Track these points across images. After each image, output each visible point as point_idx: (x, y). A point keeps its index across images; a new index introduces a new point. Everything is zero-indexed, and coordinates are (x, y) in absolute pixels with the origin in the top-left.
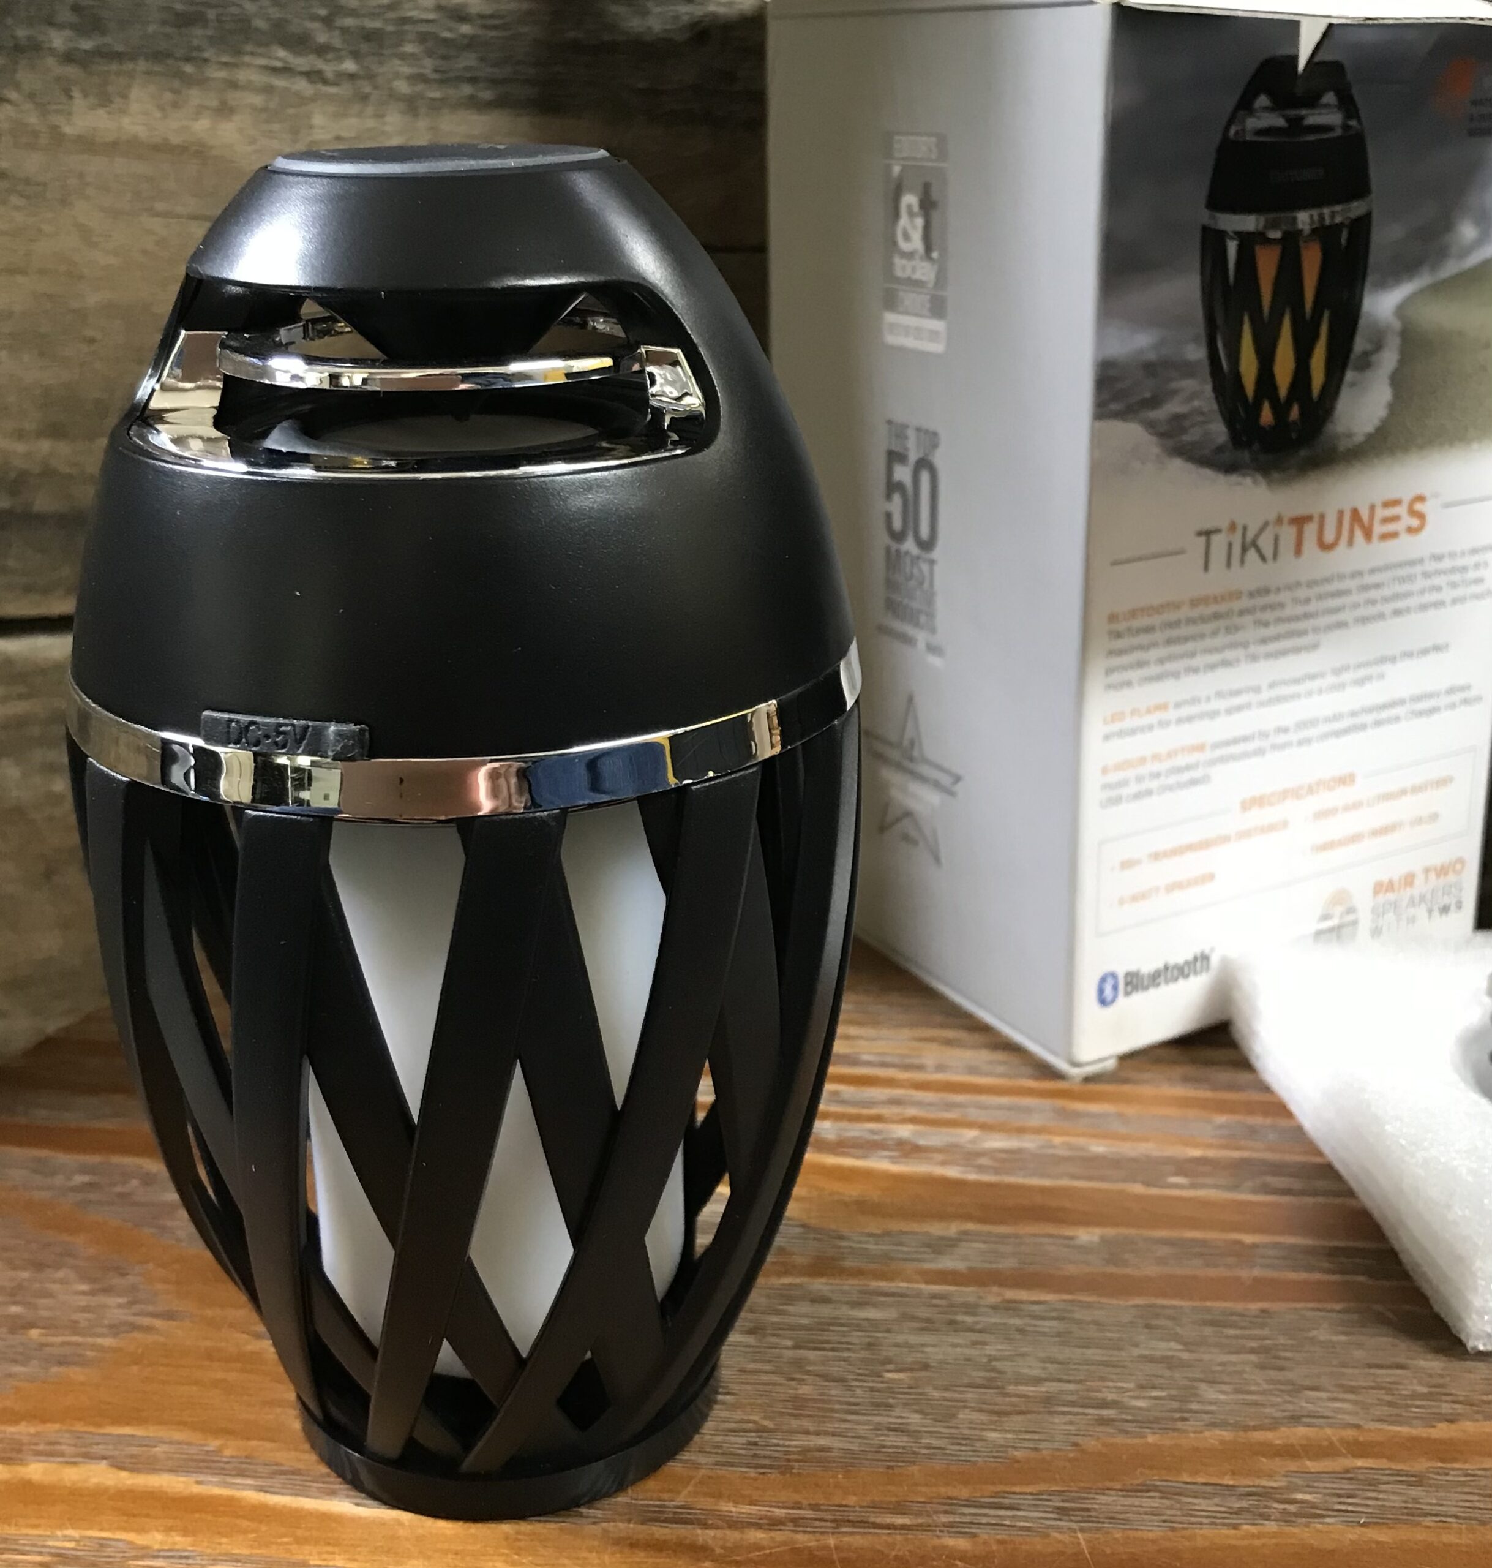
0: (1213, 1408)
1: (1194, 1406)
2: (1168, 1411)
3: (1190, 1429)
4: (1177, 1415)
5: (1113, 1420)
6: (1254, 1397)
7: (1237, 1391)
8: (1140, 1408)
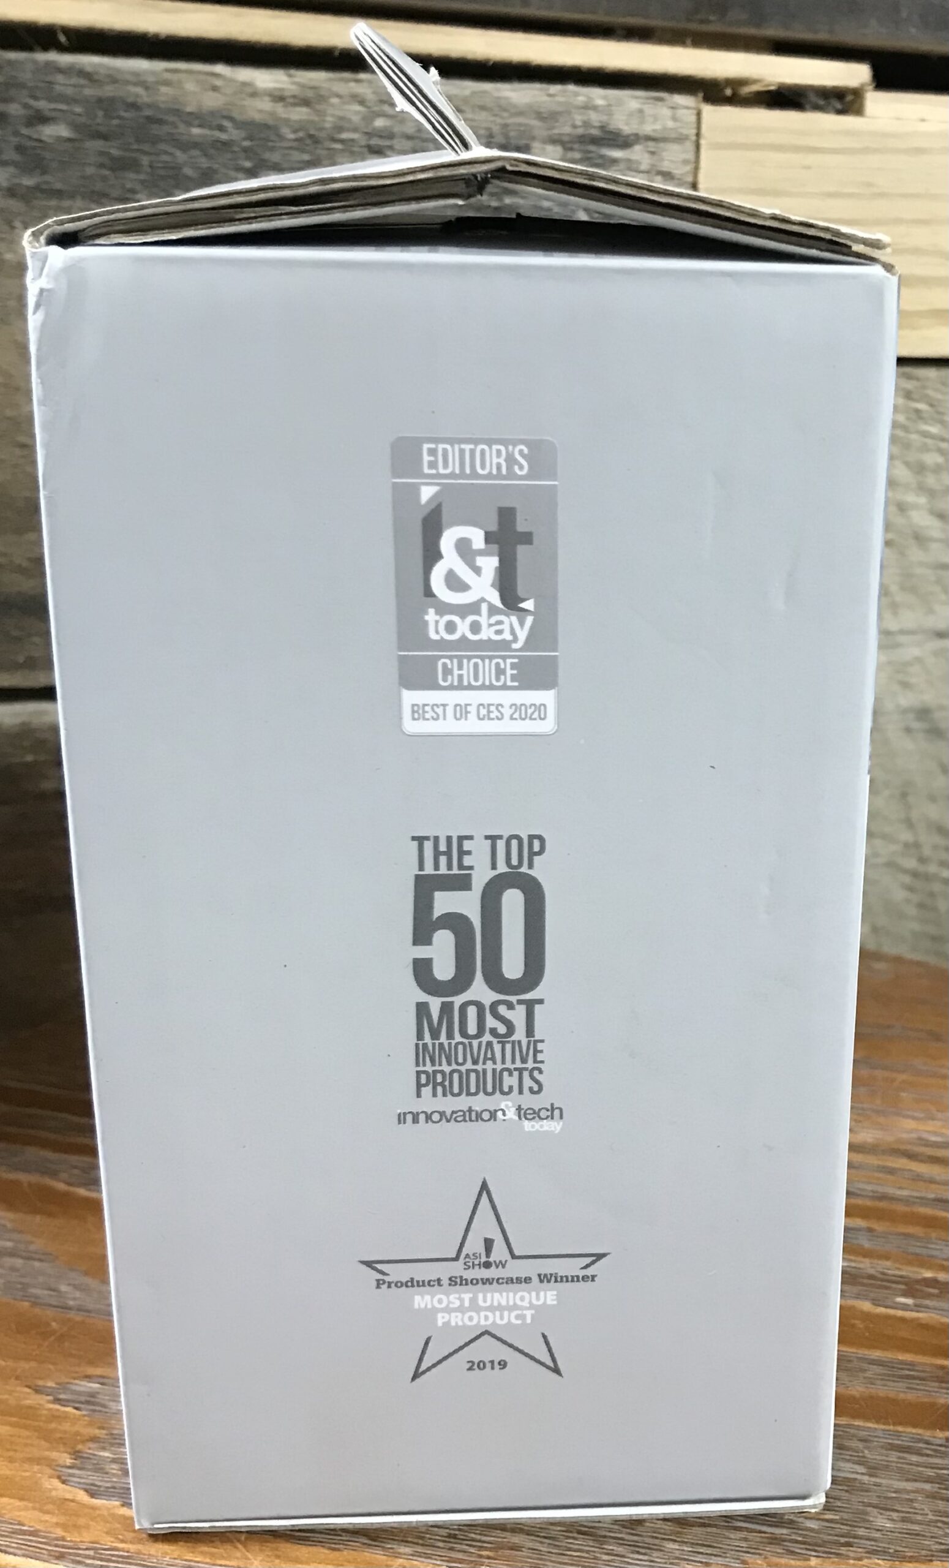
0: (878, 1535)
1: (861, 1532)
2: (836, 1536)
3: (852, 1555)
4: (843, 1540)
5: (784, 1541)
6: (916, 1527)
7: (904, 1520)
8: (812, 1530)
